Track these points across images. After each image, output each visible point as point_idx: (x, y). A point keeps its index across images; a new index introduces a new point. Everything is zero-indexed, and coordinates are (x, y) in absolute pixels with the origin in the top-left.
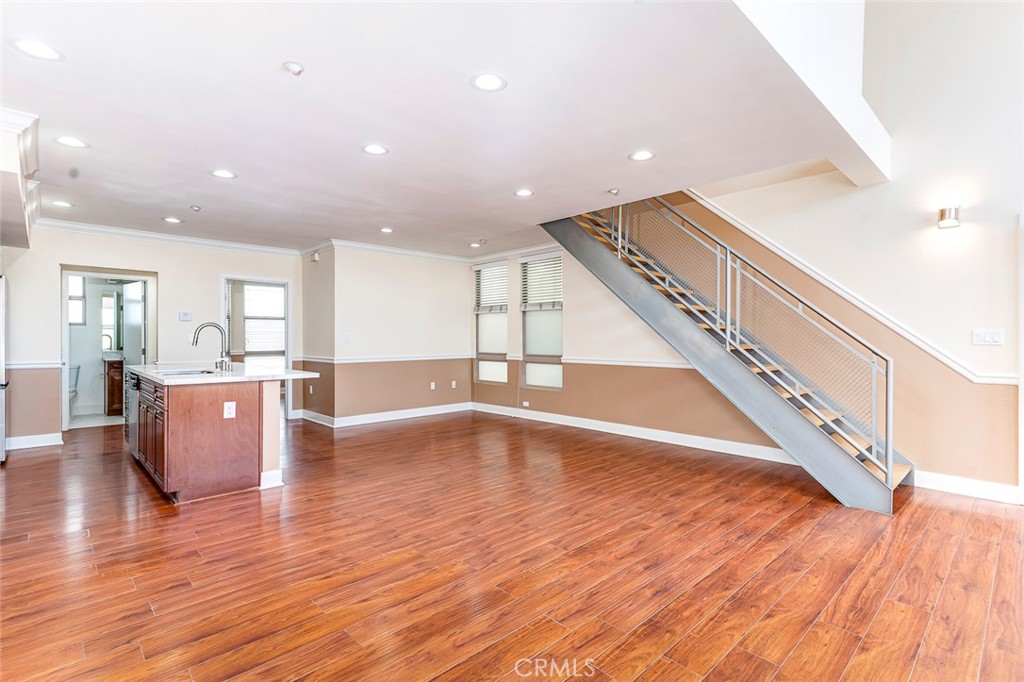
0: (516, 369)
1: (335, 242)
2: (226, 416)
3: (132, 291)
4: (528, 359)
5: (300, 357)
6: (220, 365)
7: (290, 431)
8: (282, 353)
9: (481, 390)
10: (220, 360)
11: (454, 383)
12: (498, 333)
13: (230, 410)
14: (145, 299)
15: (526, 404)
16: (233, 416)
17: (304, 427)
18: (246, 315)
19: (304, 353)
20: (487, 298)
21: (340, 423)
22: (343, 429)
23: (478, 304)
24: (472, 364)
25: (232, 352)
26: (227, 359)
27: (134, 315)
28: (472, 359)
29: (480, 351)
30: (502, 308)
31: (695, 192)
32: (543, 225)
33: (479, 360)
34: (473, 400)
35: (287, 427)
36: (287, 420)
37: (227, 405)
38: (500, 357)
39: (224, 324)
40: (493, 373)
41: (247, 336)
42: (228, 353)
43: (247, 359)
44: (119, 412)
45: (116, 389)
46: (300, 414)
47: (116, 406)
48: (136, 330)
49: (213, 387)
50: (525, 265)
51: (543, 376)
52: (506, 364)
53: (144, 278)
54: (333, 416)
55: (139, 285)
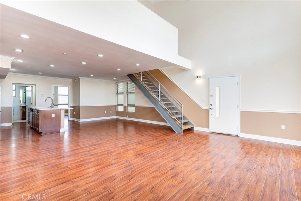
0: (125, 108)
1: (80, 78)
2: (52, 117)
3: (28, 89)
4: (128, 105)
5: (72, 105)
6: (51, 107)
7: (69, 123)
8: (67, 104)
9: (118, 113)
10: (51, 105)
11: (111, 111)
12: (121, 99)
13: (53, 115)
14: (32, 91)
15: (127, 116)
16: (54, 117)
17: (73, 122)
18: (59, 94)
19: (73, 104)
20: (119, 91)
21: (81, 121)
22: (81, 122)
23: (117, 92)
24: (116, 107)
25: (55, 104)
26: (53, 105)
27: (29, 94)
28: (116, 106)
29: (118, 103)
30: (122, 93)
31: (161, 69)
32: (128, 75)
33: (117, 106)
34: (116, 116)
35: (68, 122)
36: (68, 120)
37: (53, 114)
38: (122, 105)
39: (53, 97)
40: (121, 109)
41: (59, 100)
42: (54, 104)
43: (59, 106)
44: (25, 119)
45: (24, 113)
46: (72, 119)
47: (24, 117)
48: (29, 98)
49: (50, 111)
50: (127, 83)
51: (131, 109)
52: (123, 107)
53: (32, 85)
54: (80, 119)
55: (31, 87)
